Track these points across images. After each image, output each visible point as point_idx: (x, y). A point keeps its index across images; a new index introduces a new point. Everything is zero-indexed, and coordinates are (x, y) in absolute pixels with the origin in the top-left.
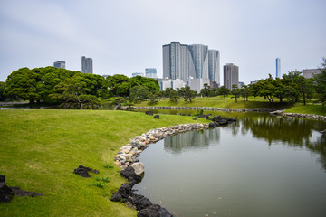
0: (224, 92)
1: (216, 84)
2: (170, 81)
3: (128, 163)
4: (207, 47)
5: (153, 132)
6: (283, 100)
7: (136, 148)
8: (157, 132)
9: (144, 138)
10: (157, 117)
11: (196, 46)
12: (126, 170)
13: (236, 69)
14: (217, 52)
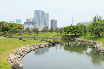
0: (52, 31)
1: (47, 28)
2: (28, 25)
3: (14, 62)
4: (44, 12)
5: (24, 47)
6: (76, 34)
7: (17, 55)
8: (26, 47)
9: (20, 50)
10: (25, 41)
11: (39, 11)
12: (15, 65)
13: (56, 21)
14: (48, 14)
